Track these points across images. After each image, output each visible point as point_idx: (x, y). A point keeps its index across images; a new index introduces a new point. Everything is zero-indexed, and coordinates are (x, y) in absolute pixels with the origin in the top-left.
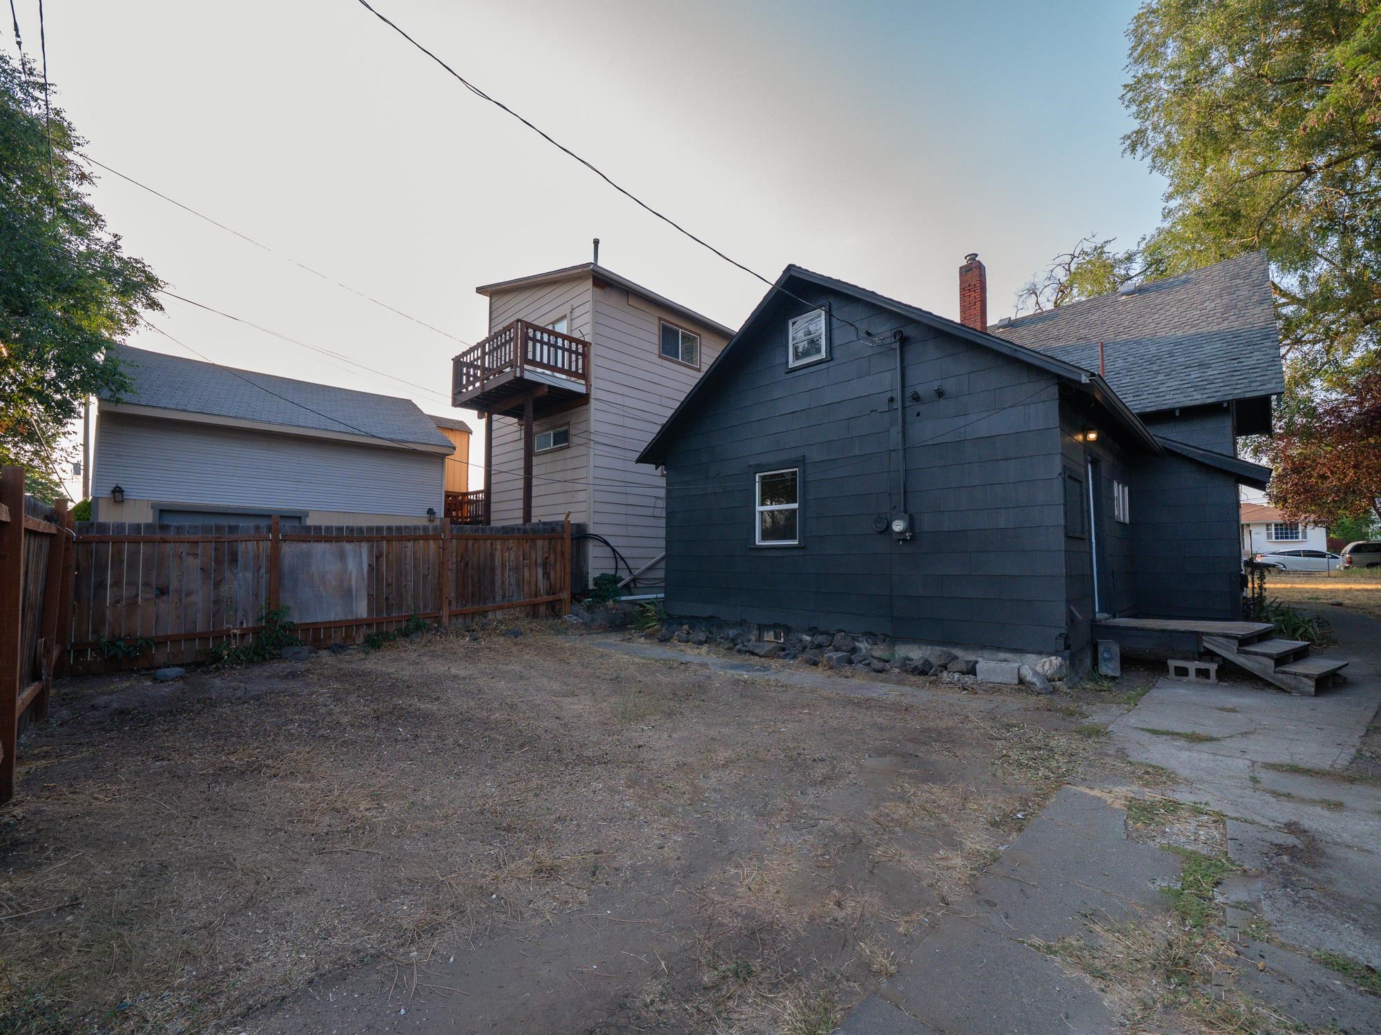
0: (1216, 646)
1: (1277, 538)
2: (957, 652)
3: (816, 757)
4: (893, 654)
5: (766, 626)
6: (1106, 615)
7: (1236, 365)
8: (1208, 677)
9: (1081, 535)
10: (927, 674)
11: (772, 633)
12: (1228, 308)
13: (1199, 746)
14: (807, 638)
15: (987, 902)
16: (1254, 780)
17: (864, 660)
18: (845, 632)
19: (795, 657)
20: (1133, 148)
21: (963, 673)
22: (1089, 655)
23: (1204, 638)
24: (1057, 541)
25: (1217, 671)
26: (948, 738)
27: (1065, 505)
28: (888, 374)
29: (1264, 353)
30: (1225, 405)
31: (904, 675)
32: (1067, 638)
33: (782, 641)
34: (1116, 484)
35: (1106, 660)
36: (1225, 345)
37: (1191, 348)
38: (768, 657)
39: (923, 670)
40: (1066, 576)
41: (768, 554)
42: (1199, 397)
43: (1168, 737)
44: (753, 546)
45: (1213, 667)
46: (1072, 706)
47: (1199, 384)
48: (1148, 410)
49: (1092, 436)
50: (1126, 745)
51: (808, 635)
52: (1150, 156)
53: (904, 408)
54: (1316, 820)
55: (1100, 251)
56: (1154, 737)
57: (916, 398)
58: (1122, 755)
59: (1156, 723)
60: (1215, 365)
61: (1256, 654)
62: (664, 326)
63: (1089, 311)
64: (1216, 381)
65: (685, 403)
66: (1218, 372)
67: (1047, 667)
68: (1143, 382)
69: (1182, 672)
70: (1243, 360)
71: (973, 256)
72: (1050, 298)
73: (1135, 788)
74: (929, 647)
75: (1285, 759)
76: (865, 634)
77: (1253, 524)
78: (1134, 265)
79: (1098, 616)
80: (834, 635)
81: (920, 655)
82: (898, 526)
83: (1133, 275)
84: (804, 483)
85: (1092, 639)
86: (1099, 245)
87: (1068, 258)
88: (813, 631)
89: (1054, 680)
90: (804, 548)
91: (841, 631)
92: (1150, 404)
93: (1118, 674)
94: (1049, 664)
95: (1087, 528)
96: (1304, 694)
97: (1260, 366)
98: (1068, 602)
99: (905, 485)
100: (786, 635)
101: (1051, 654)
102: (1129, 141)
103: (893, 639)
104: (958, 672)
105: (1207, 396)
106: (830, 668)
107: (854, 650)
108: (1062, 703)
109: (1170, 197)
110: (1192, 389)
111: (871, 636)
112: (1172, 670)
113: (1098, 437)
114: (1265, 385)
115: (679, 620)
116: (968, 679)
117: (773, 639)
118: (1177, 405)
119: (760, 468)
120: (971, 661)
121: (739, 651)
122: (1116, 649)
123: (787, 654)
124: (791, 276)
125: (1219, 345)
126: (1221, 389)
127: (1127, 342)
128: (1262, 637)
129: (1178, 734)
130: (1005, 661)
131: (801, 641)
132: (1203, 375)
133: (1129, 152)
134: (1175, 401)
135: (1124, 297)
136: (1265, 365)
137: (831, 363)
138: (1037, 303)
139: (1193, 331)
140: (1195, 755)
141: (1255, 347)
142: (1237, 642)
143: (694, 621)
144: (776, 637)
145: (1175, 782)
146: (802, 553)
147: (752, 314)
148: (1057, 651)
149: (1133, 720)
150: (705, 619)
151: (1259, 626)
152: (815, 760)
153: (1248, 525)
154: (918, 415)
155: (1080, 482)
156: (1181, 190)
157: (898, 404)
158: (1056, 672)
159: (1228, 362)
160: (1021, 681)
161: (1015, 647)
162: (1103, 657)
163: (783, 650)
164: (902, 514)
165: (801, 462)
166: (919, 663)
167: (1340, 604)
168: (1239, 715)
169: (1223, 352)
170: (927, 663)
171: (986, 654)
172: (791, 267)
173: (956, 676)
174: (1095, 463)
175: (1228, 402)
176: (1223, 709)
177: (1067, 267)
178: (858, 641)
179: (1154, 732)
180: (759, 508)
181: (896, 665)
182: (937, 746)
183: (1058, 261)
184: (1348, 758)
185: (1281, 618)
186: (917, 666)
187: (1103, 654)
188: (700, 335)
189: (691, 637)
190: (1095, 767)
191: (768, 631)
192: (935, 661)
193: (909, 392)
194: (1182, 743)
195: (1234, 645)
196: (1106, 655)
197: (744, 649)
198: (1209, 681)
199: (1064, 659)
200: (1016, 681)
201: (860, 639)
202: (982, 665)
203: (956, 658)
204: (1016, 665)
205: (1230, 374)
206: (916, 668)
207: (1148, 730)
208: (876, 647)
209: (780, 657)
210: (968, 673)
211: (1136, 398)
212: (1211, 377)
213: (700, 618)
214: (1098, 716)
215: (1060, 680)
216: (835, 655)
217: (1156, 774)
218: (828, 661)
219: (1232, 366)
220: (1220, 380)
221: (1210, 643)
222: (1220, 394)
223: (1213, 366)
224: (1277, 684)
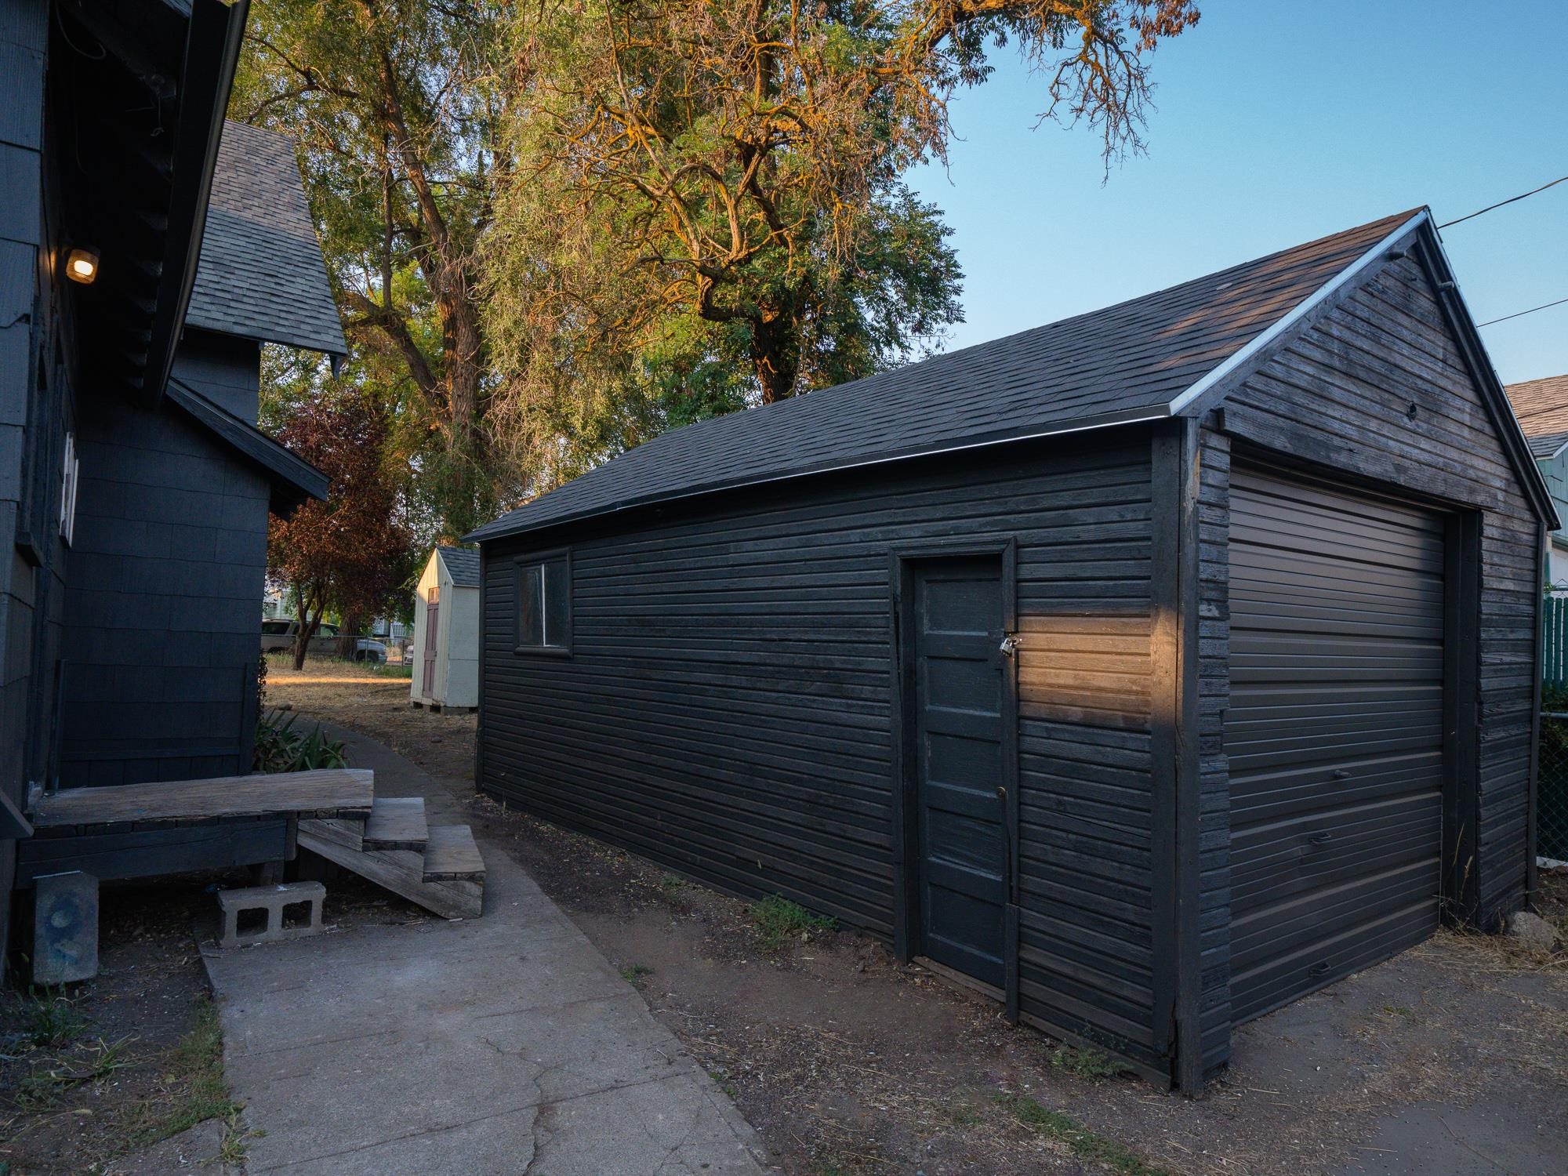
0: (327, 842)
7: (273, 286)
12: (251, 193)
23: (300, 824)
25: (325, 905)
29: (313, 283)
35: (59, 935)
36: (251, 245)
42: (220, 316)
45: (316, 893)
47: (218, 294)
49: (83, 268)
60: (241, 272)
61: (395, 846)
64: (245, 300)
66: (247, 286)
69: (253, 920)
70: (283, 282)
79: (31, 798)
93: (92, 971)
96: (467, 916)
97: (311, 301)
105: (233, 319)
110: (207, 299)
112: (231, 922)
114: (320, 333)
122: (87, 894)
125: (241, 243)
126: (256, 316)
132: (223, 281)
136: (316, 302)
141: (301, 269)
159: (262, 276)
162: (51, 928)
169: (248, 256)
187: (50, 918)
195: (358, 833)
196: (59, 921)
205: (267, 297)
212: (237, 290)
219: (267, 284)
220: (252, 301)
221: (313, 836)
222: (253, 323)
223: (236, 272)
224: (426, 904)
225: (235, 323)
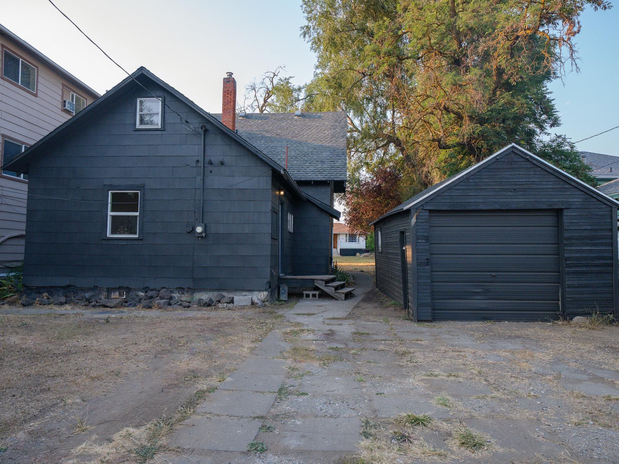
0: (319, 284)
1: (349, 241)
2: (225, 294)
3: (180, 336)
4: (193, 298)
5: (112, 289)
6: (283, 275)
7: (333, 164)
8: (316, 297)
9: (276, 238)
10: (211, 306)
11: (117, 293)
12: (333, 136)
13: (310, 317)
14: (142, 294)
15: (256, 355)
16: (324, 322)
17: (178, 302)
18: (166, 288)
19: (135, 305)
20: (305, 34)
21: (228, 303)
22: (277, 291)
23: (315, 281)
24: (268, 240)
25: (319, 294)
26: (230, 325)
27: (272, 224)
28: (197, 147)
29: (342, 161)
30: (328, 182)
31: (200, 308)
32: (270, 283)
33: (125, 296)
34: (289, 214)
35: (283, 293)
36: (330, 154)
37: (319, 152)
38: (116, 307)
39: (209, 304)
40: (271, 256)
41: (116, 242)
43: (302, 315)
44: (104, 238)
45: (317, 293)
46: (272, 310)
47: (320, 170)
48: (302, 179)
49: (282, 193)
50: (290, 319)
51: (143, 292)
52: (311, 42)
53: (204, 167)
54: (335, 328)
55: (287, 81)
56: (298, 316)
57: (211, 163)
58: (288, 321)
59: (299, 312)
61: (330, 286)
62: (6, 53)
63: (281, 120)
65: (54, 134)
66: (327, 166)
67: (262, 296)
68: (301, 165)
69: (308, 296)
70: (335, 162)
71: (231, 74)
72: (262, 95)
73: (292, 328)
74: (211, 293)
75: (332, 316)
76: (177, 288)
77: (341, 234)
78: (301, 94)
79: (281, 275)
80: (159, 291)
81: (207, 297)
82: (199, 229)
83: (300, 99)
84: (143, 200)
85: (278, 285)
86: (287, 78)
87: (272, 75)
88: (146, 289)
89: (265, 302)
90: (142, 240)
91: (163, 288)
92: (303, 177)
93: (287, 299)
94: (263, 295)
95: (278, 235)
96: (342, 300)
97: (340, 167)
98: (271, 267)
99: (203, 208)
100: (128, 293)
101: (264, 291)
102: (303, 31)
103: (192, 290)
104: (226, 303)
105: (322, 177)
106: (159, 309)
107: (171, 298)
108: (269, 310)
109: (317, 67)
110: (318, 173)
111: (181, 289)
112: (305, 295)
113: (284, 193)
115: (39, 290)
116: (231, 305)
117: (118, 297)
118: (313, 179)
119: (112, 187)
120: (231, 297)
121: (94, 306)
122: (286, 288)
123: (130, 304)
124: (142, 74)
125: (328, 154)
126: (328, 174)
127: (296, 142)
128: (333, 280)
129: (305, 314)
130: (246, 295)
131: (138, 296)
132: (322, 166)
133: (302, 36)
134: (312, 177)
135: (296, 117)
136: (341, 167)
137: (164, 132)
138: (255, 96)
139: (320, 143)
140: (309, 319)
141: (340, 157)
142: (325, 282)
143: (51, 290)
144: (120, 295)
145: (303, 325)
146: (141, 242)
147: (114, 88)
148: (266, 289)
149: (292, 312)
150: (63, 287)
151: (332, 276)
152: (179, 338)
153: (339, 234)
154: (211, 172)
155: (277, 213)
156: (322, 65)
157: (201, 164)
158: (266, 298)
159: (331, 162)
160: (253, 303)
161: (250, 289)
163: (126, 302)
164: (201, 223)
165: (142, 187)
166: (207, 301)
167: (362, 271)
168: (323, 307)
169: (329, 157)
170: (211, 300)
171: (237, 293)
172: (142, 68)
173: (225, 304)
174: (282, 204)
175: (329, 181)
176: (319, 306)
177: (271, 79)
178: (173, 293)
179: (298, 314)
180: (110, 213)
181: (195, 303)
182: (226, 327)
183: (267, 75)
184: (347, 314)
185: (341, 275)
186: (206, 302)
187: (282, 291)
188: (37, 67)
189: (52, 300)
190: (281, 325)
191: (114, 292)
192: (214, 299)
193: (207, 160)
194: (306, 316)
195: (323, 283)
196: (283, 292)
197: (98, 304)
198: (316, 299)
199: (269, 292)
200: (250, 304)
201: (175, 292)
202: (236, 298)
203: (224, 296)
204: (251, 297)
205: (331, 168)
206: (206, 303)
207: (296, 314)
208: (183, 295)
209: (126, 306)
210: (230, 303)
211: (298, 173)
212: (325, 168)
213: (58, 287)
214: (280, 312)
215: (267, 301)
216: (162, 301)
217: (298, 324)
218: (158, 305)
219: (332, 164)
220: (327, 170)
221: (317, 283)
222: (327, 177)
223: (326, 163)
224: (335, 297)
225: (323, 178)
